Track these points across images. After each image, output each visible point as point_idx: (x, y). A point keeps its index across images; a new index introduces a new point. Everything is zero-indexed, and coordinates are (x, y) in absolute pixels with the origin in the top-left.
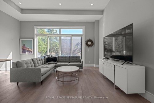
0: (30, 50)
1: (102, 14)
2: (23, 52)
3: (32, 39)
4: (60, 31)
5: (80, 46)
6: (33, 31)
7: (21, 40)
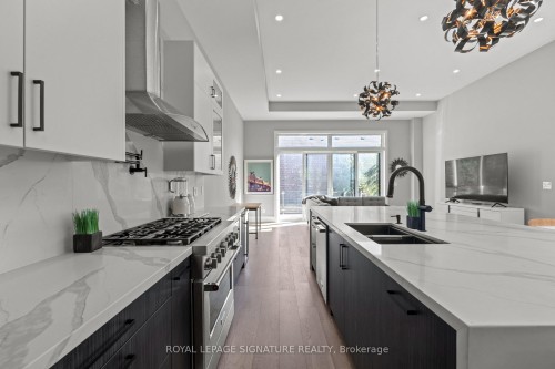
0: (266, 183)
1: (436, 108)
2: (250, 190)
3: (271, 161)
4: (330, 141)
5: (376, 175)
6: (273, 142)
7: (247, 161)
